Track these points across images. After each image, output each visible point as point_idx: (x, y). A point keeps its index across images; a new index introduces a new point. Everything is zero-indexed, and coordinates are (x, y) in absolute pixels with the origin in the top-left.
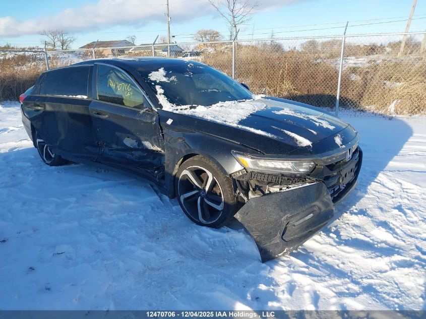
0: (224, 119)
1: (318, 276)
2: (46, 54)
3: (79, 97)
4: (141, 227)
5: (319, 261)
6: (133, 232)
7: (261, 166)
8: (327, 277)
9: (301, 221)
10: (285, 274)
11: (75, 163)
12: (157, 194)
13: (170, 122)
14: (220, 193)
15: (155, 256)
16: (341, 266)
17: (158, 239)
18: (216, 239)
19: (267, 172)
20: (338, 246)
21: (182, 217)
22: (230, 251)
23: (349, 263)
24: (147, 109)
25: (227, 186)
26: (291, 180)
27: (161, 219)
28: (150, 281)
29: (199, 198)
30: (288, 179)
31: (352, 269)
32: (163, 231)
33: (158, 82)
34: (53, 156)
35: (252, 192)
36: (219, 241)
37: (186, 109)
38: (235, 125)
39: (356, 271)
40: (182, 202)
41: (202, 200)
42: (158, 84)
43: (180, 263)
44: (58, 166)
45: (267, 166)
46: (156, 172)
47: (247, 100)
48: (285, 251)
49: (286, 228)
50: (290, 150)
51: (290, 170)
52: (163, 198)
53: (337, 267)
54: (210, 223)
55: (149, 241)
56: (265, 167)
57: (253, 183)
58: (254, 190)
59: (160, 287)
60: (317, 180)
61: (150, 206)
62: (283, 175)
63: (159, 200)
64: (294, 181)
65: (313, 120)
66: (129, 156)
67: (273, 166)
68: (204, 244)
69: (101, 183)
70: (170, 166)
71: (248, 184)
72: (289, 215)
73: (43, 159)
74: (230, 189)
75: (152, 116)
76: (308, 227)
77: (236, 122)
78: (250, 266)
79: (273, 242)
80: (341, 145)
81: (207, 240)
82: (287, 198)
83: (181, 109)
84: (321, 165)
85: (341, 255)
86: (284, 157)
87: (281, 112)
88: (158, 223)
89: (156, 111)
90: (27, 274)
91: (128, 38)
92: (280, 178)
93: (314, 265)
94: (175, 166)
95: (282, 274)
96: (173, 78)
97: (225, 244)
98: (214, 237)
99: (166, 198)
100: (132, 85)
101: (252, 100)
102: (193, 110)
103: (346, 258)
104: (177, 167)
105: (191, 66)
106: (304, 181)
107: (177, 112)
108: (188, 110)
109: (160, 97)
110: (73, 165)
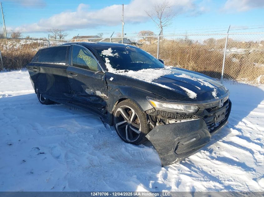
0: (144, 78)
1: (196, 177)
2: (49, 42)
3: (61, 64)
4: (91, 141)
5: (198, 169)
6: (86, 144)
7: (164, 107)
8: (202, 178)
9: (188, 142)
10: (176, 174)
11: (58, 103)
12: (104, 123)
13: (111, 79)
14: (139, 123)
15: (97, 158)
16: (212, 172)
17: (100, 149)
18: (135, 151)
19: (168, 111)
20: (211, 160)
21: (117, 137)
22: (143, 159)
23: (218, 171)
24: (99, 71)
25: (143, 119)
26: (183, 116)
27: (103, 138)
28: (92, 173)
29: (127, 126)
30: (181, 116)
31: (219, 175)
32: (104, 145)
33: (107, 56)
34: (45, 99)
35: (158, 123)
36: (137, 153)
37: (122, 72)
38: (150, 82)
39: (221, 176)
40: (117, 128)
41: (128, 127)
42: (107, 57)
43: (111, 164)
44: (48, 104)
45: (168, 107)
46: (103, 109)
47: (161, 69)
48: (177, 160)
49: (177, 146)
50: (182, 98)
51: (182, 110)
52: (107, 126)
53: (209, 173)
54: (133, 141)
55: (95, 150)
56: (167, 108)
57: (159, 117)
58: (160, 122)
59: (98, 176)
60: (199, 117)
61: (98, 130)
62: (177, 113)
63: (104, 127)
64: (185, 117)
65: (200, 81)
66: (88, 99)
67: (172, 107)
68: (127, 153)
69: (71, 115)
70: (111, 106)
71: (156, 118)
72: (179, 138)
73: (40, 100)
74: (145, 121)
75: (102, 76)
76: (192, 147)
77: (151, 80)
78: (154, 168)
79: (169, 154)
80: (216, 97)
81: (130, 151)
82: (179, 127)
83: (119, 72)
84: (202, 109)
85: (213, 166)
86: (179, 102)
87: (180, 76)
88: (102, 140)
89: (104, 72)
90: (21, 164)
91: (98, 34)
92: (176, 115)
93: (195, 170)
94: (113, 106)
95: (173, 175)
96: (116, 54)
97: (140, 154)
98: (134, 150)
99: (108, 125)
100: (92, 57)
101: (164, 69)
102: (126, 73)
103: (216, 168)
104: (115, 106)
105: (128, 47)
106: (191, 118)
107: (116, 74)
108: (124, 72)
109: (107, 65)
110: (57, 105)
